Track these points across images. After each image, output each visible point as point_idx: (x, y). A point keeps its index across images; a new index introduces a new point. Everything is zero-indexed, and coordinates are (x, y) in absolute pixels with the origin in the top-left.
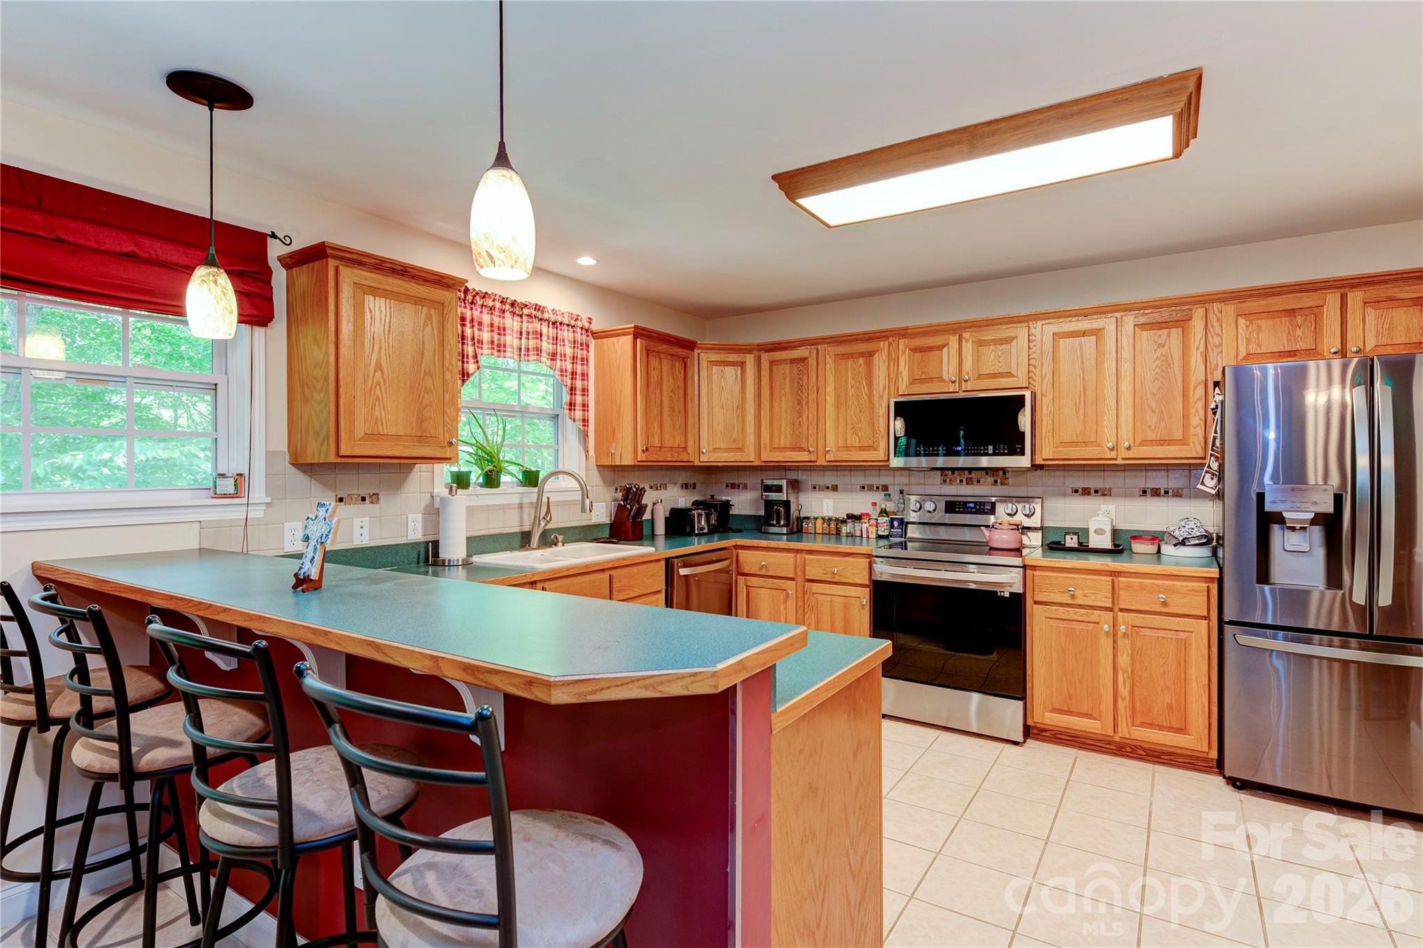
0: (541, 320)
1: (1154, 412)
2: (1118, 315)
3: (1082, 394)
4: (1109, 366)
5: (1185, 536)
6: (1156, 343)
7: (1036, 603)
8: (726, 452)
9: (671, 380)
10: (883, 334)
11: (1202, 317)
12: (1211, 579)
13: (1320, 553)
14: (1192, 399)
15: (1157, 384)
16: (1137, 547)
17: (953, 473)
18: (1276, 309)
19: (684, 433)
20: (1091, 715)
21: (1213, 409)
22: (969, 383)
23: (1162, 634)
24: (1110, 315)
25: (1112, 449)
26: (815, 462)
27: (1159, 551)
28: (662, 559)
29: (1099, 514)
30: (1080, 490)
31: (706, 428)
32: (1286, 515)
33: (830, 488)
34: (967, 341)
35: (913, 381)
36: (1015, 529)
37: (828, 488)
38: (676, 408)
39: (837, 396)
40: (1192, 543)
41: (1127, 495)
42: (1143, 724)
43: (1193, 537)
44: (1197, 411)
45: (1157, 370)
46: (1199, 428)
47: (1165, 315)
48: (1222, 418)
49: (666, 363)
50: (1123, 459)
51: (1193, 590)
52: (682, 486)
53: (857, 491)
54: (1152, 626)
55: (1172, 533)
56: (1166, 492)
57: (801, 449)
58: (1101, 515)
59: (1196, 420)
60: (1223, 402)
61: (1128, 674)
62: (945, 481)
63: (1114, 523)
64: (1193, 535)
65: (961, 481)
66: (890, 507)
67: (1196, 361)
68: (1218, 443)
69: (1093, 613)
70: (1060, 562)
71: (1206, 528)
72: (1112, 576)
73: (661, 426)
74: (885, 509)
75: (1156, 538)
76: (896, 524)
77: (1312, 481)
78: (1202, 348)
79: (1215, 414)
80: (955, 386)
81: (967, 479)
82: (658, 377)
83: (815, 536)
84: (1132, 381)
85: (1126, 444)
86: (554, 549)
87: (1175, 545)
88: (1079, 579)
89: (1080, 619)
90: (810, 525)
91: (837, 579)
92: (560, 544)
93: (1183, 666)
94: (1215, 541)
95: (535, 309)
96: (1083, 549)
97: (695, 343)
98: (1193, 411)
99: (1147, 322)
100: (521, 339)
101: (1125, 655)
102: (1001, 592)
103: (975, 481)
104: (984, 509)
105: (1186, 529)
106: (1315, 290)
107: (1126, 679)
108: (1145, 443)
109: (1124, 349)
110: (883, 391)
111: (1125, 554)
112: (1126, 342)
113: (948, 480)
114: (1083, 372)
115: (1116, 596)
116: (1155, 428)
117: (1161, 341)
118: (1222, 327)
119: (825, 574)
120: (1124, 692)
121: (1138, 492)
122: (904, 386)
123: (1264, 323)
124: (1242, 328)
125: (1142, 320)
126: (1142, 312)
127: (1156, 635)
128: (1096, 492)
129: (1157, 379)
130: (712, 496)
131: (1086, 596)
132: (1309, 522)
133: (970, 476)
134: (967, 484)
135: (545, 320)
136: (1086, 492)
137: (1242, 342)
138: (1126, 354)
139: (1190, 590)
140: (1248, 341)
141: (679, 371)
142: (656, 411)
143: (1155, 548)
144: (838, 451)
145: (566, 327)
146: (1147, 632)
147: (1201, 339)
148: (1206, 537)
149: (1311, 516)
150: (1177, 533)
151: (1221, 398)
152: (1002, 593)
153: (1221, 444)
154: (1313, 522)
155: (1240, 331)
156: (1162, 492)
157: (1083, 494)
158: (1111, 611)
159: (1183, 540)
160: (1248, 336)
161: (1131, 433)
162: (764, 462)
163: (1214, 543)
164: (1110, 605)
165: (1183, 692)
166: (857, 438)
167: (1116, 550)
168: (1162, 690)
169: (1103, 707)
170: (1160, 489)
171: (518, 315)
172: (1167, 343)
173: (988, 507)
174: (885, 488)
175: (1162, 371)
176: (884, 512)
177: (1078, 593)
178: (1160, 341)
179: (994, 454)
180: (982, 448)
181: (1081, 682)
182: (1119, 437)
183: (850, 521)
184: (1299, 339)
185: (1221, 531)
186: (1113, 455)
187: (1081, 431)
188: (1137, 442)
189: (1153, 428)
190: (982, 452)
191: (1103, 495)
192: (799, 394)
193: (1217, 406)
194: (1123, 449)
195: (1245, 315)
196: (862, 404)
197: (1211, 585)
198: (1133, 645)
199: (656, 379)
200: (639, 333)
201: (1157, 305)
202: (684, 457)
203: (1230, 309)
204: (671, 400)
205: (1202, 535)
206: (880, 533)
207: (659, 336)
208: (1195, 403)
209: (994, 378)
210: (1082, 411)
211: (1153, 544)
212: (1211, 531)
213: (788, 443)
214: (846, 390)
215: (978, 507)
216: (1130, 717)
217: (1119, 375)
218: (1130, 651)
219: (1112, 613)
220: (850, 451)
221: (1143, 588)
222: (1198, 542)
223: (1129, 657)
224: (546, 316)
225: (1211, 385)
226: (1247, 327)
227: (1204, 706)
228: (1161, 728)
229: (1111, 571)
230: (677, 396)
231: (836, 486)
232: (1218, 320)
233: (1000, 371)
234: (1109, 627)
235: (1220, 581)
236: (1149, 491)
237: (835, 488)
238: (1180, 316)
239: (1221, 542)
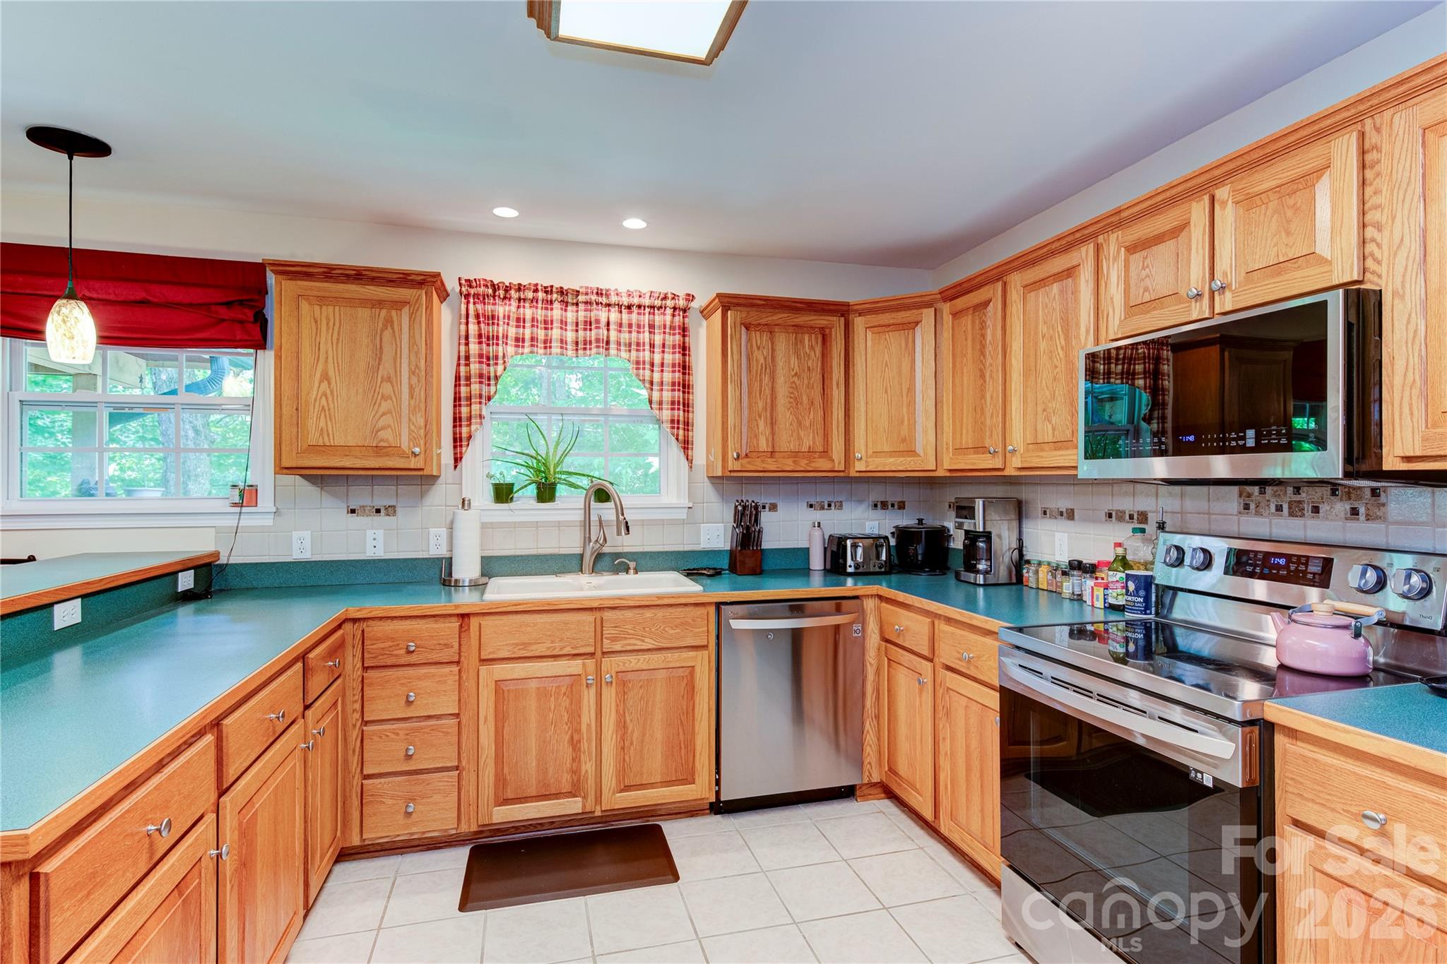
0: (609, 305)
7: (1297, 823)
8: (890, 457)
9: (794, 362)
10: (1086, 232)
17: (1262, 492)
19: (821, 432)
22: (1228, 295)
26: (1002, 470)
28: (710, 604)
31: (863, 427)
33: (1065, 514)
34: (1224, 203)
35: (1132, 309)
36: (1346, 627)
37: (1061, 514)
38: (805, 398)
39: (1026, 356)
49: (783, 342)
52: (876, 506)
53: (1101, 522)
57: (981, 449)
62: (1247, 507)
65: (1279, 508)
66: (1138, 550)
73: (773, 423)
74: (1124, 557)
76: (1131, 586)
80: (1201, 307)
81: (1290, 503)
82: (765, 358)
83: (1037, 594)
86: (622, 577)
90: (1031, 574)
91: (972, 672)
92: (632, 571)
95: (597, 293)
97: (847, 305)
100: (577, 331)
102: (1197, 771)
103: (1308, 508)
104: (1305, 572)
110: (1086, 339)
113: (1252, 506)
119: (959, 659)
122: (1117, 322)
130: (920, 521)
133: (1297, 498)
134: (1291, 514)
135: (615, 304)
141: (812, 348)
142: (761, 404)
144: (1028, 451)
145: (647, 310)
152: (1199, 775)
162: (950, 471)
166: (1050, 427)
171: (573, 304)
173: (1314, 568)
174: (1143, 517)
176: (1124, 562)
179: (1259, 448)
183: (1075, 573)
190: (1234, 443)
192: (981, 361)
196: (1056, 367)
199: (762, 360)
200: (730, 303)
202: (823, 464)
204: (794, 387)
206: (1111, 601)
207: (769, 303)
209: (1279, 274)
213: (970, 441)
214: (1036, 344)
215: (1293, 567)
220: (1042, 450)
224: (614, 299)
230: (806, 382)
231: (1072, 510)
233: (1291, 256)
237: (1070, 515)
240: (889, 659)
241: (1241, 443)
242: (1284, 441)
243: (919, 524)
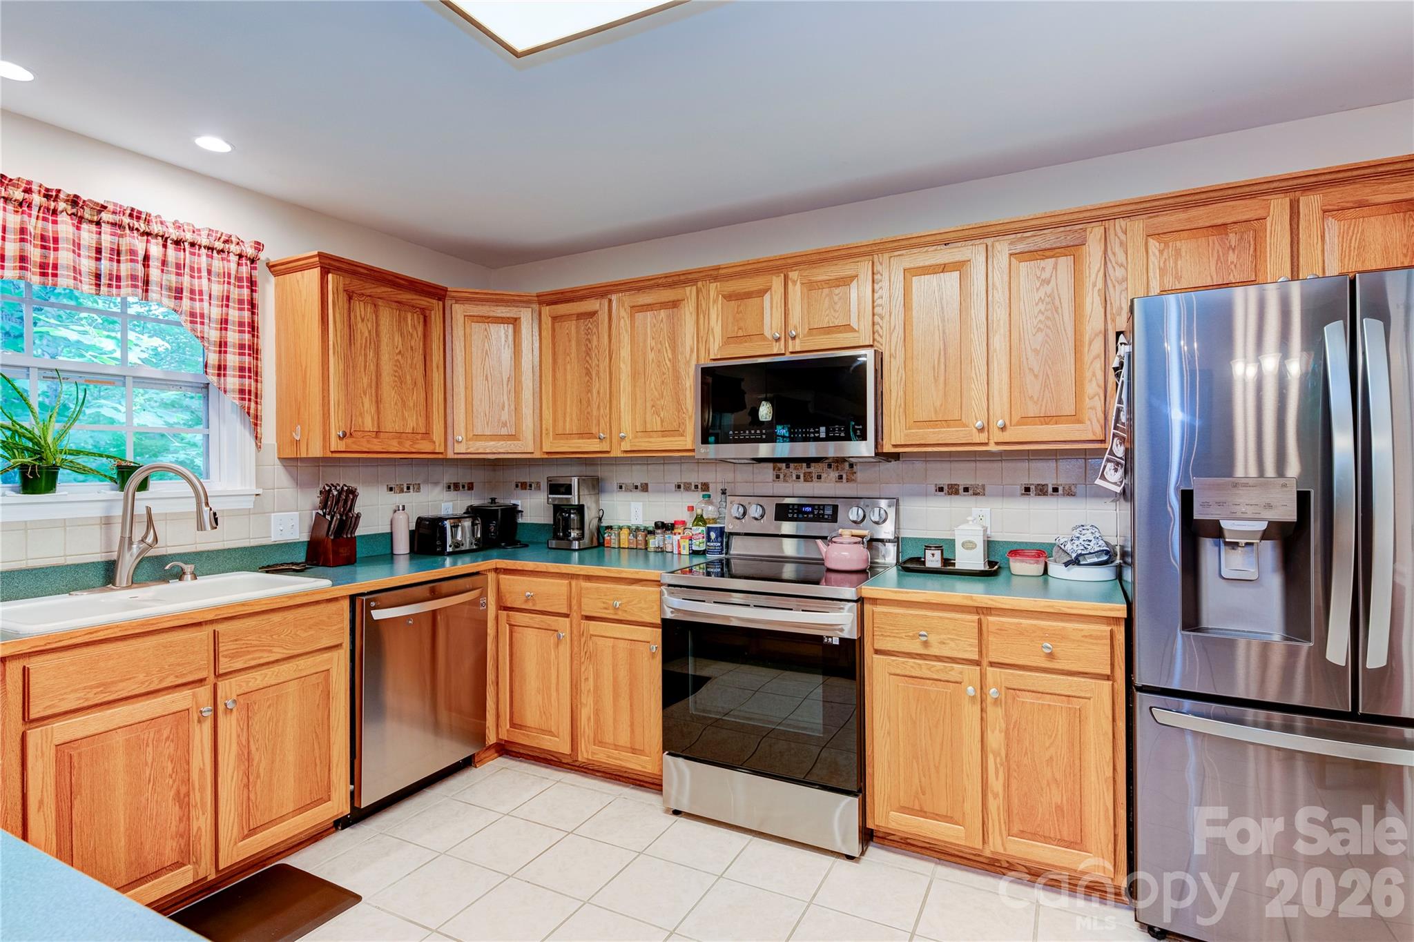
0: (148, 234)
1: (1036, 376)
2: (989, 241)
3: (942, 353)
4: (978, 312)
5: (1079, 552)
6: (1038, 278)
7: (877, 652)
8: (492, 440)
9: (397, 338)
10: (690, 277)
11: (1100, 240)
12: (1116, 620)
13: (1274, 583)
14: (1087, 358)
15: (1040, 336)
16: (1019, 567)
17: (788, 467)
18: (1201, 225)
19: (423, 413)
20: (952, 818)
21: (1116, 369)
22: (797, 341)
23: (1047, 700)
24: (977, 242)
25: (981, 430)
26: (608, 452)
27: (1046, 572)
28: (343, 597)
29: (968, 521)
30: (946, 488)
31: (463, 410)
32: (1224, 524)
33: (639, 487)
34: (794, 282)
35: (729, 340)
36: (859, 543)
37: (636, 487)
38: (408, 377)
39: (634, 362)
40: (1089, 561)
41: (1004, 494)
42: (1022, 834)
43: (1090, 553)
44: (1094, 374)
45: (1041, 317)
46: (1097, 397)
47: (1049, 239)
48: (1129, 379)
49: (387, 317)
50: (997, 444)
51: (1090, 637)
52: (449, 487)
53: (670, 491)
54: (1034, 689)
55: (1062, 547)
56: (1055, 490)
57: (590, 435)
58: (971, 523)
59: (1093, 388)
60: (1131, 356)
61: (1001, 759)
62: (778, 477)
63: (989, 532)
64: (1090, 549)
65: (798, 477)
66: (709, 511)
67: (1092, 303)
68: (1123, 418)
69: (953, 669)
70: (907, 593)
71: (1107, 539)
72: (978, 614)
73: (378, 402)
74: (702, 516)
75: (1041, 553)
76: (713, 535)
77: (1239, 472)
78: (1100, 284)
79: (1118, 376)
80: (780, 345)
81: (805, 473)
82: (370, 332)
83: (619, 552)
84: (1008, 333)
85: (1000, 423)
86: (175, 585)
87: (1067, 564)
88: (933, 617)
89: (936, 677)
90: (613, 537)
91: (620, 616)
92: (188, 577)
93: (1077, 749)
94: (1118, 557)
95: (131, 215)
96: (948, 569)
97: (445, 290)
98: (1088, 374)
99: (1026, 250)
100: (98, 259)
101: (997, 732)
102: (828, 637)
103: (815, 476)
104: (823, 515)
105: (1081, 540)
106: (1252, 196)
107: (999, 766)
108: (1025, 420)
109: (997, 289)
110: (690, 355)
111: (1001, 578)
112: (999, 278)
113: (782, 476)
114: (943, 321)
115: (984, 642)
116: (1038, 399)
117: (1046, 275)
118: (1127, 254)
119: (606, 608)
120: (996, 784)
121: (1019, 489)
122: (717, 347)
123: (1185, 246)
124: (1154, 255)
125: (1020, 247)
126: (1019, 235)
127: (1040, 702)
128: (966, 490)
129: (1039, 330)
130: (493, 500)
131: (944, 643)
132: (1259, 535)
133: (809, 470)
134: (805, 480)
135: (157, 236)
136: (953, 490)
137: (1155, 273)
138: (999, 296)
139: (1086, 637)
140: (1163, 271)
141: (414, 327)
142: (365, 380)
143: (1041, 568)
144: (636, 437)
145: (204, 251)
146: (1027, 698)
147: (1099, 271)
148: (1107, 552)
149: (1263, 526)
150: (1069, 547)
151: (1127, 349)
152: (830, 639)
153: (1128, 420)
154: (1265, 536)
155: (1152, 258)
156: (1050, 490)
157: (949, 494)
158: (978, 665)
159: (1077, 558)
160: (1162, 265)
161: (1007, 406)
162: (548, 453)
163: (1118, 561)
164: (976, 657)
165: (1077, 787)
166: (658, 419)
167: (992, 571)
168: (1048, 784)
169: (967, 807)
170: (1047, 485)
171: (91, 222)
172: (1054, 277)
173: (829, 512)
174: (705, 487)
175: (1047, 318)
176: (700, 520)
177: (933, 639)
178: (1043, 277)
179: (828, 439)
180: (812, 430)
181: (937, 769)
182: (991, 413)
183: (659, 531)
184: (1233, 266)
185: (1129, 544)
186: (982, 438)
187: (941, 405)
188: (1015, 420)
189: (1035, 398)
190: (812, 435)
191: (976, 494)
192: (587, 362)
193: (1122, 364)
194: (996, 430)
195: (1157, 235)
196: (664, 374)
197: (1115, 628)
198: (1007, 716)
199: (366, 334)
200: (329, 264)
201: (1039, 227)
202: (425, 446)
203: (1138, 226)
204: (398, 365)
205: (1103, 551)
206: (695, 548)
207: (372, 273)
208: (1092, 363)
209: (828, 334)
210: (942, 379)
211: (1037, 562)
212: (1113, 542)
213: (574, 428)
214: (645, 353)
215: (816, 512)
216: (1005, 823)
217: (990, 326)
218: (1003, 726)
219: (978, 668)
220: (651, 437)
221: (1021, 632)
222: (1096, 560)
223: (1003, 734)
224: (156, 228)
225: (1112, 337)
226: (1161, 252)
227: (1107, 810)
228: (1046, 839)
229: (977, 607)
230: (409, 361)
231: (647, 484)
232: (1121, 243)
233: (836, 324)
234: (975, 690)
235: (1129, 623)
236: (1033, 488)
237: (645, 488)
238: (1070, 240)
239: (1129, 560)
240: (510, 625)
241: (817, 435)
242: (843, 435)
243: (492, 503)
